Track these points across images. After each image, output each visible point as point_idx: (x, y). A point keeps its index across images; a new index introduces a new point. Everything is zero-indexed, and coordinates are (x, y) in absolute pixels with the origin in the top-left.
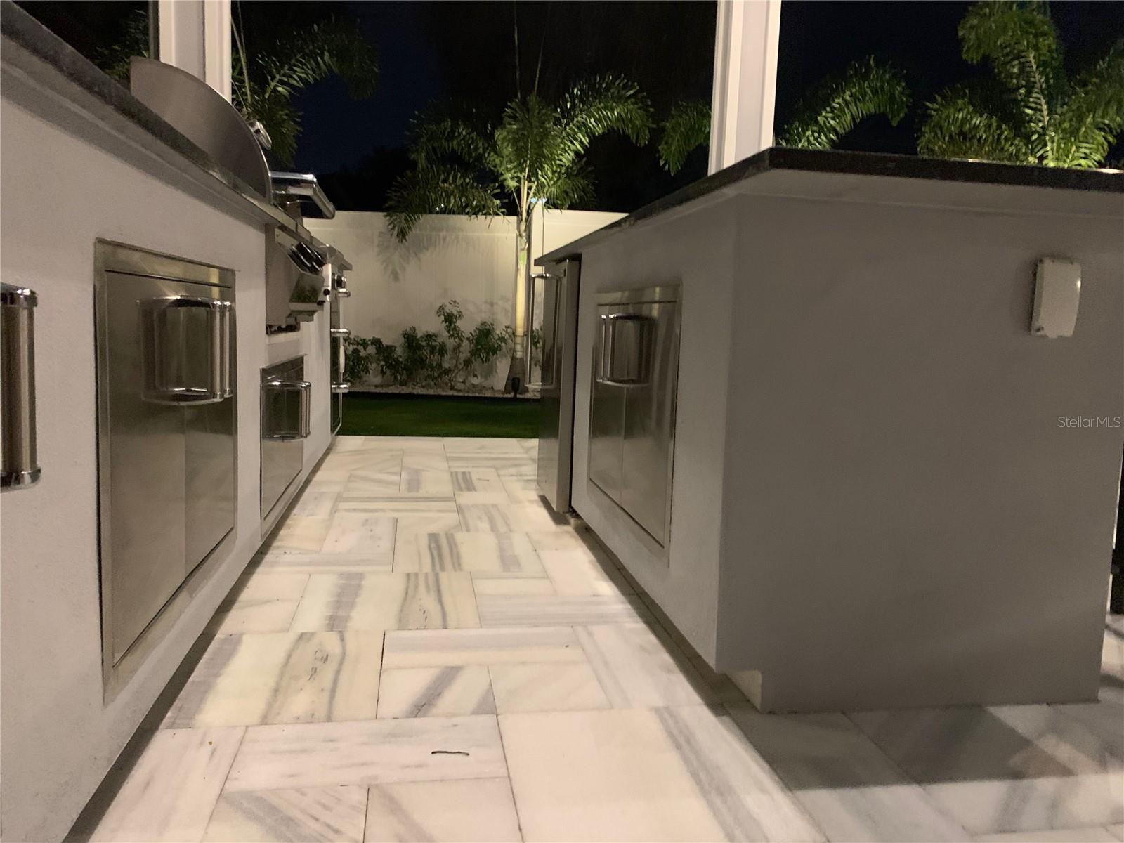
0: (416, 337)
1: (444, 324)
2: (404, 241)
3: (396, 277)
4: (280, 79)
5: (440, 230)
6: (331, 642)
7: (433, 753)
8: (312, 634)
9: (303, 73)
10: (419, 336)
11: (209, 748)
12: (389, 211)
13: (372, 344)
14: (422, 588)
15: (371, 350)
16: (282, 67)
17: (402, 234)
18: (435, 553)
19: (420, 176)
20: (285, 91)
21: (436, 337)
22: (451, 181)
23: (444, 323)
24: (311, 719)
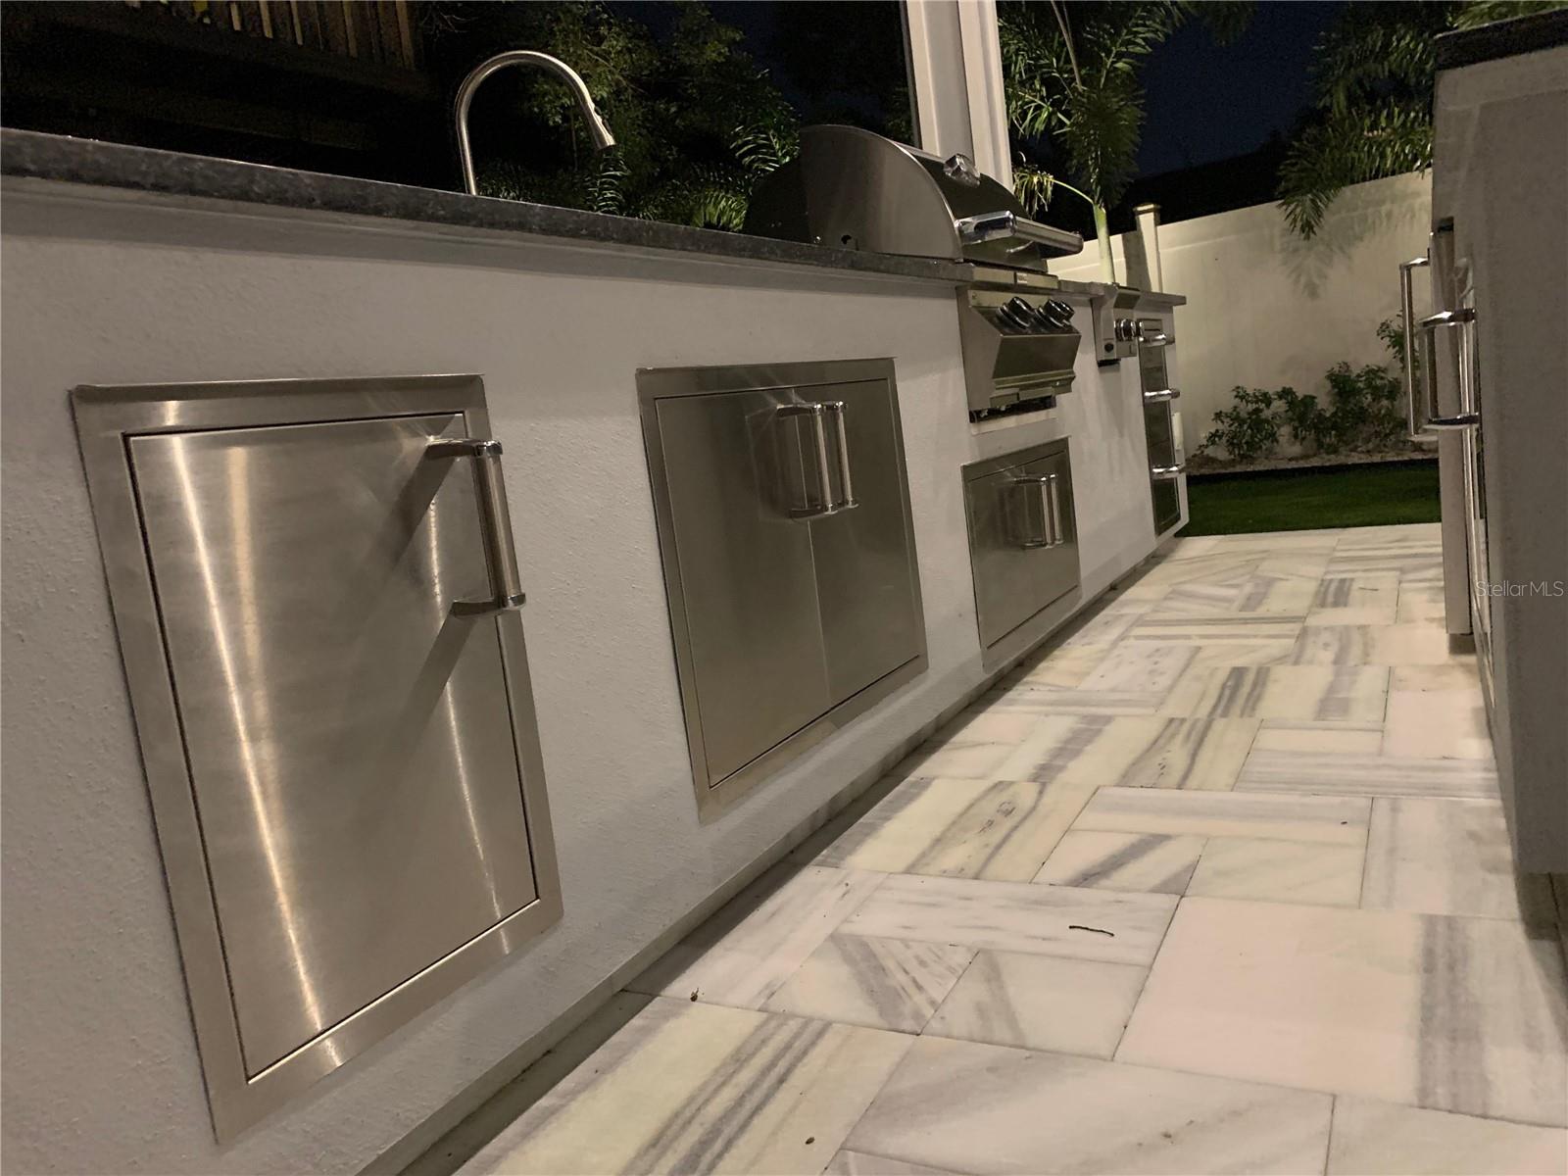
0: (1349, 376)
1: (1392, 351)
2: (1312, 235)
3: (1313, 291)
4: (1117, 52)
5: (1382, 202)
6: (1027, 794)
7: (1071, 927)
8: (1011, 783)
9: (1148, 31)
10: (1353, 376)
11: (845, 889)
12: (1286, 196)
13: (1280, 397)
14: (1180, 738)
15: (1279, 406)
16: (1118, 34)
17: (1308, 228)
18: (1227, 692)
19: (1330, 130)
20: (1125, 65)
21: (1383, 372)
22: (1384, 125)
23: (1391, 348)
24: (959, 873)
